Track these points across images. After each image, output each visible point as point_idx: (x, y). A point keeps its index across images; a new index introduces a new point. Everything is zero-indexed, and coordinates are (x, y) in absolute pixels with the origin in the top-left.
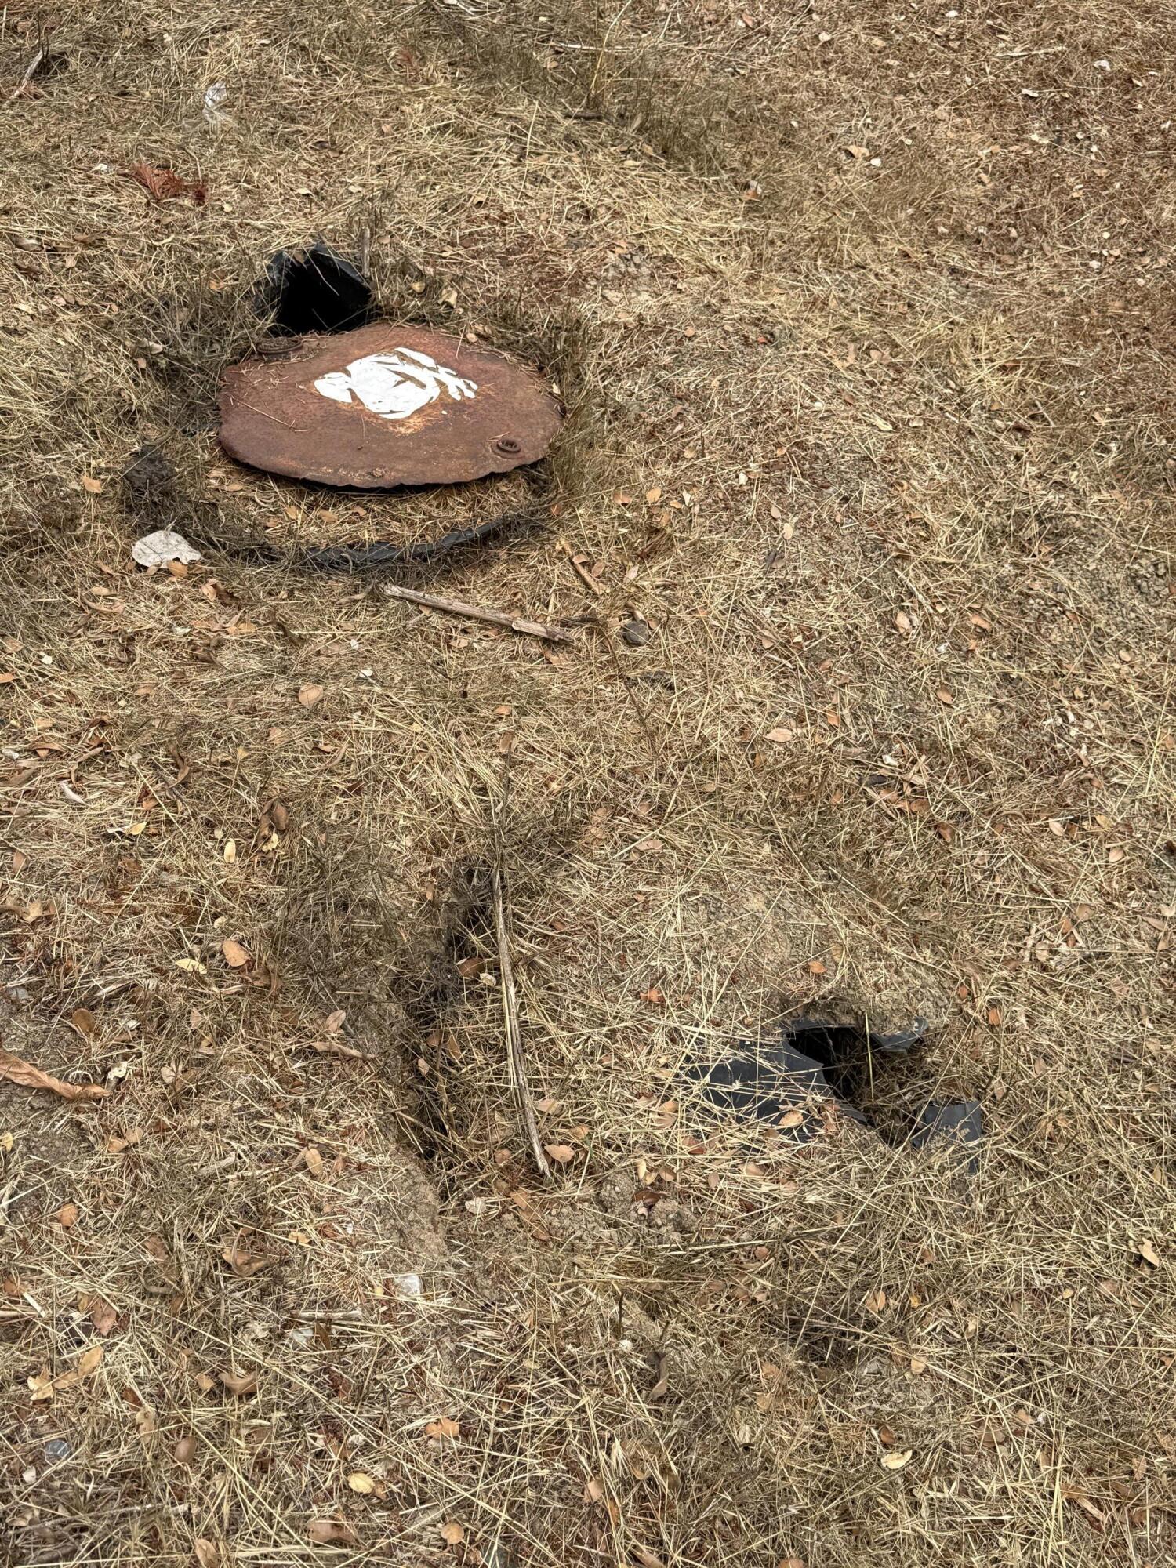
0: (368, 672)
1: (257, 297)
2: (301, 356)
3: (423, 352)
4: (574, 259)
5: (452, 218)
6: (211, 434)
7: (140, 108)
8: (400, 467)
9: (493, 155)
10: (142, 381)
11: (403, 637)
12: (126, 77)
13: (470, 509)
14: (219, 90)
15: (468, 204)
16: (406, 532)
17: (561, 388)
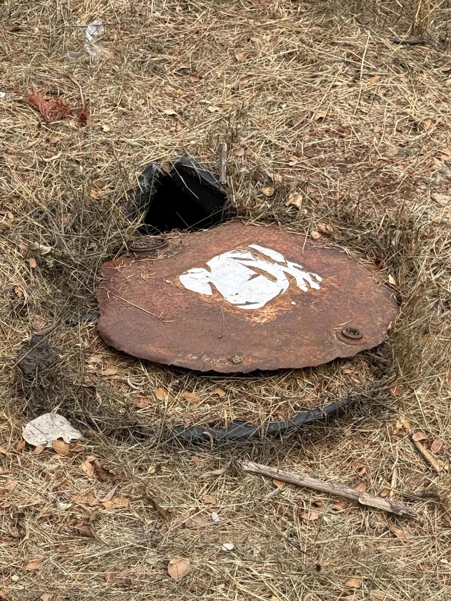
0: (229, 546)
1: (130, 202)
2: (166, 253)
3: (273, 248)
4: (405, 166)
5: (297, 132)
6: (90, 324)
7: (30, 41)
8: (256, 354)
9: (331, 78)
10: (32, 279)
11: (259, 510)
12: (19, 16)
13: (318, 391)
14: (97, 26)
15: (311, 120)
16: (261, 412)
17: (396, 278)
